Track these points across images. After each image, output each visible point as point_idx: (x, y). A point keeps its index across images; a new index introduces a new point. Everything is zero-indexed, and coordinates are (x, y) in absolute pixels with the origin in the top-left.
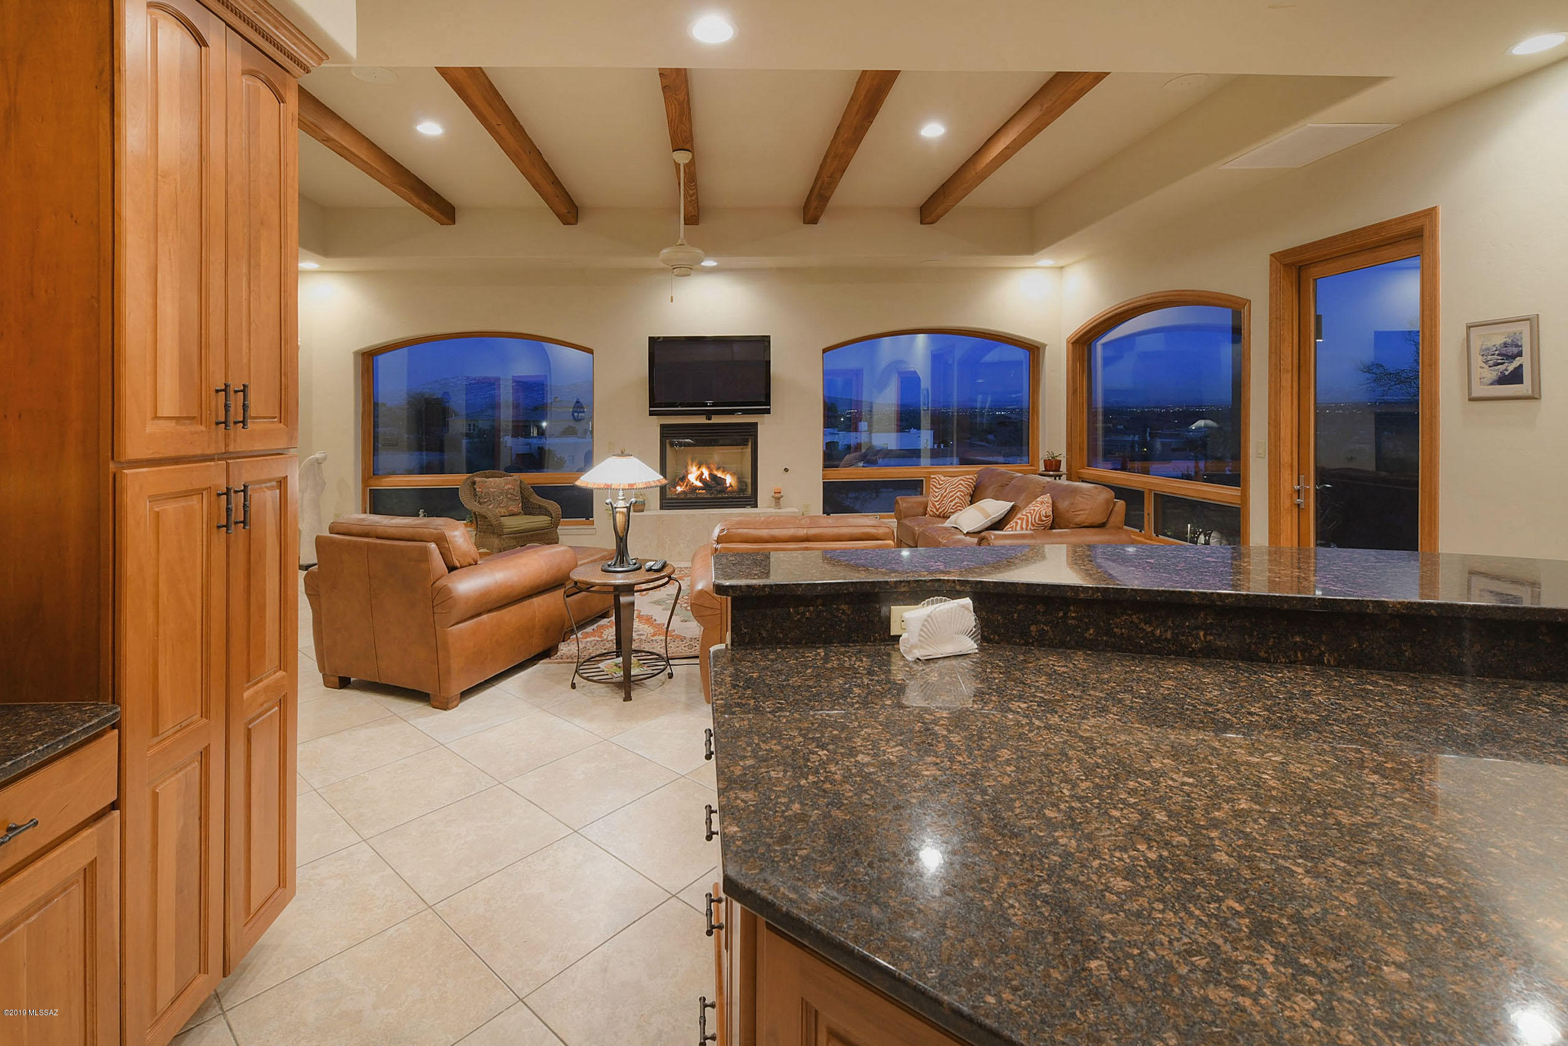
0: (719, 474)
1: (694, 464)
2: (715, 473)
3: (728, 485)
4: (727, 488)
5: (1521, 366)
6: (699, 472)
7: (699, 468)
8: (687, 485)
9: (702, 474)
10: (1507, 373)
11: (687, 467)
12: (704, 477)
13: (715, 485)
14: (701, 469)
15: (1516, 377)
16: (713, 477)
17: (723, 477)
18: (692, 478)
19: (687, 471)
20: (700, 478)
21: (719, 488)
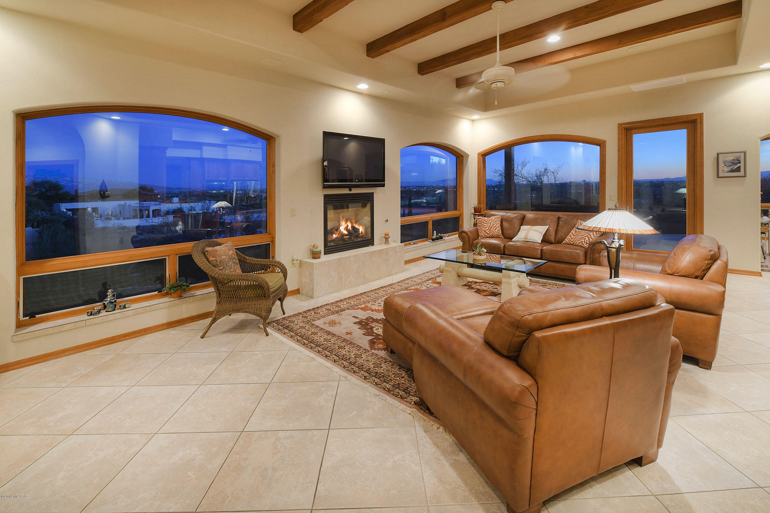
0: (357, 226)
1: (344, 220)
2: (354, 225)
3: (360, 232)
4: (360, 234)
5: (740, 166)
6: (346, 225)
7: (346, 222)
8: (339, 234)
9: (348, 226)
10: (734, 169)
11: (339, 222)
12: (348, 228)
13: (354, 233)
14: (347, 223)
15: (738, 170)
16: (353, 227)
17: (358, 228)
18: (342, 229)
19: (339, 225)
20: (346, 229)
21: (356, 234)
